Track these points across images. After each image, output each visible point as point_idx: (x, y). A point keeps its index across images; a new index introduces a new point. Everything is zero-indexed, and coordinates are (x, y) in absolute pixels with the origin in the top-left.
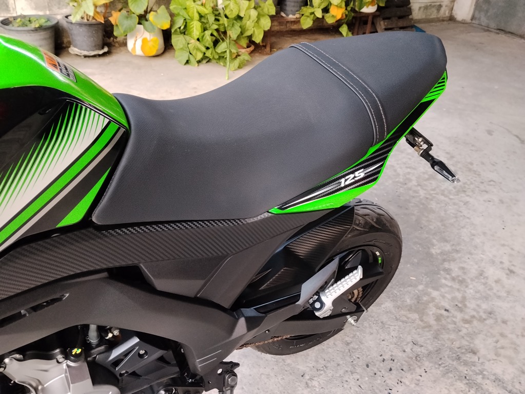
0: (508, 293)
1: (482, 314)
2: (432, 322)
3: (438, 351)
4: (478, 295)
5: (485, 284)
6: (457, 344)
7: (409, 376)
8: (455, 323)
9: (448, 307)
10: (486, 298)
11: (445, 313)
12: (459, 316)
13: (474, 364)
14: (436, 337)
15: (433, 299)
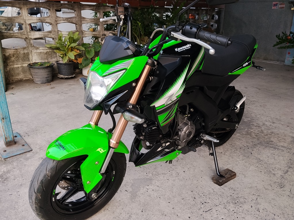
0: (275, 127)
1: (269, 133)
2: (255, 136)
3: (261, 143)
4: (266, 129)
5: (267, 126)
6: (266, 140)
7: (255, 149)
8: (262, 136)
9: (258, 133)
10: (269, 129)
11: (258, 134)
12: (263, 135)
13: (273, 144)
14: (258, 140)
15: (252, 132)
